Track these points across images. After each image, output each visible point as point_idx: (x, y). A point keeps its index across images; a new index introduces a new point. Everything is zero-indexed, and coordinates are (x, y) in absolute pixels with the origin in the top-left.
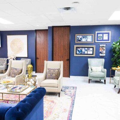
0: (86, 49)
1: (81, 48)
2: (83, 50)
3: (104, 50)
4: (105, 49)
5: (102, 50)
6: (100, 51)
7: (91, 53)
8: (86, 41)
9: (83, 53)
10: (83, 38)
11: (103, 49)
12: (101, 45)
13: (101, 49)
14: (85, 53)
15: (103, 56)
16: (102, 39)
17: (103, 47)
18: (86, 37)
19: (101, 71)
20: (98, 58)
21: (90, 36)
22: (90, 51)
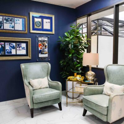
0: (14, 44)
1: (3, 43)
2: (8, 47)
3: (45, 46)
4: (47, 44)
5: (43, 48)
6: (40, 49)
7: (24, 52)
8: (12, 29)
9: (6, 54)
10: (5, 21)
11: (43, 45)
12: (40, 39)
13: (40, 45)
14: (11, 52)
15: (45, 58)
16: (41, 27)
17: (44, 41)
18: (11, 20)
19: (48, 86)
20: (37, 62)
21: (21, 20)
22: (21, 48)
